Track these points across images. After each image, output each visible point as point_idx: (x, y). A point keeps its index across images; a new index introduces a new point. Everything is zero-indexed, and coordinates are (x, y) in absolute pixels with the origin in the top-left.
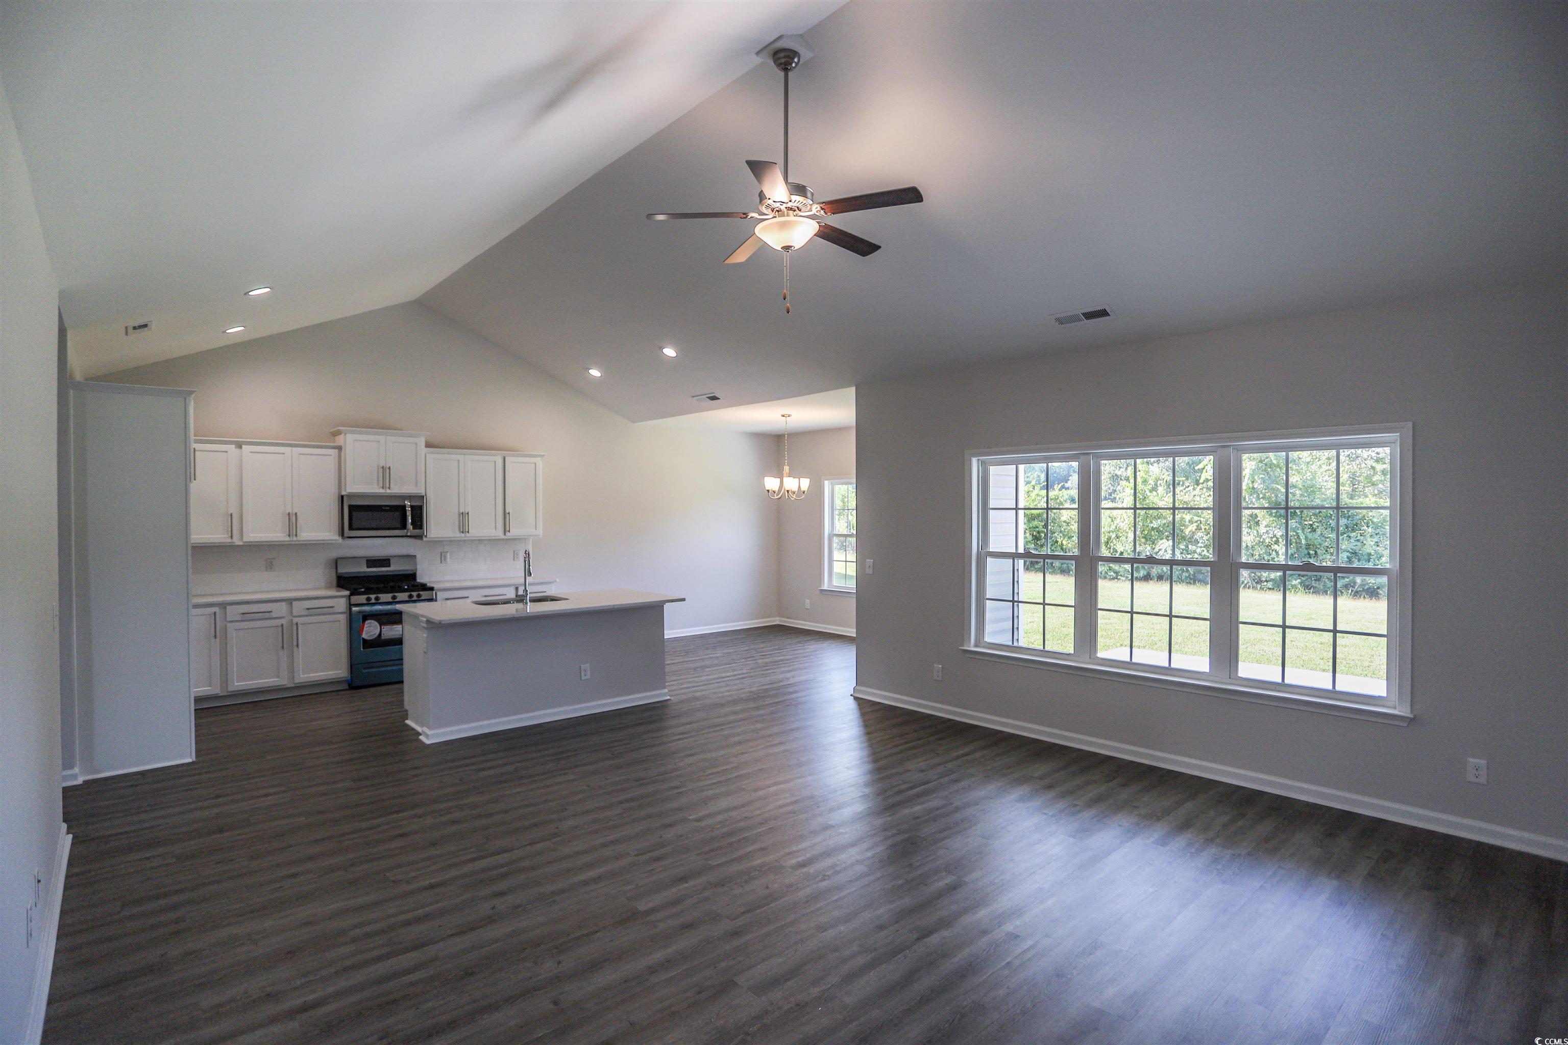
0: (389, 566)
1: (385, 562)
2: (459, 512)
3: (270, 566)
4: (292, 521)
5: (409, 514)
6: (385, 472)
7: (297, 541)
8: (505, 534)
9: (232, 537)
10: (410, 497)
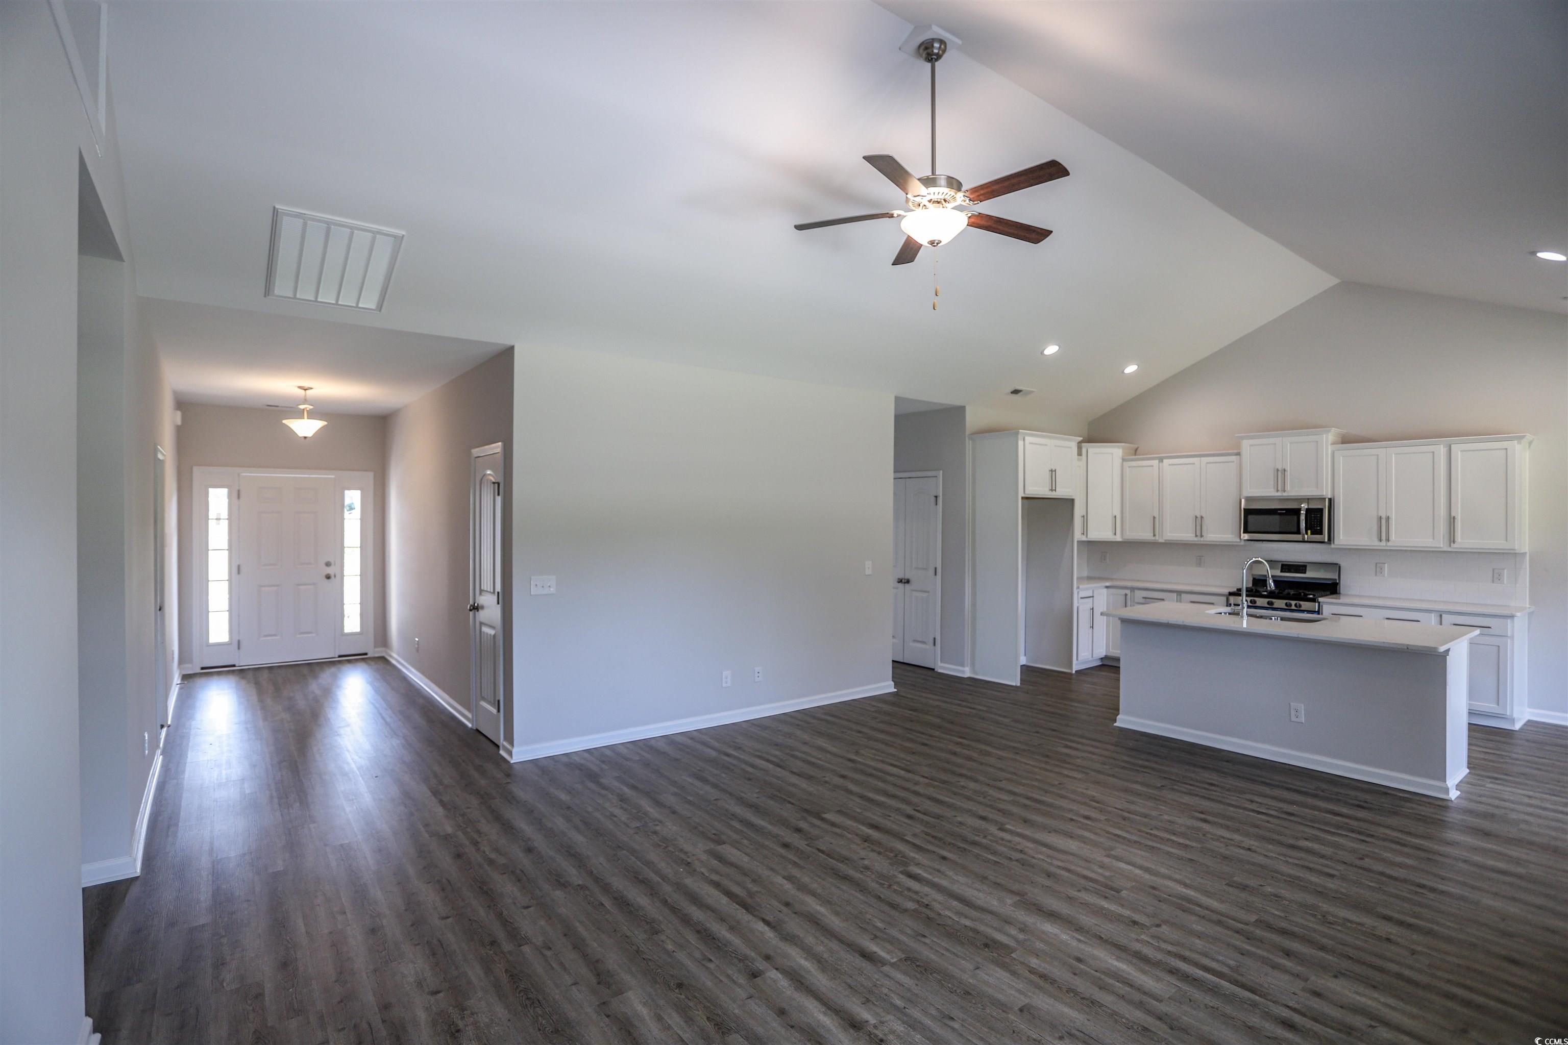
0: (1305, 573)
1: (1301, 568)
2: (1378, 516)
3: (1199, 562)
4: (1199, 521)
5: (1303, 517)
6: (1280, 474)
7: (1204, 541)
8: (1450, 546)
9: (1154, 535)
10: (1308, 500)
